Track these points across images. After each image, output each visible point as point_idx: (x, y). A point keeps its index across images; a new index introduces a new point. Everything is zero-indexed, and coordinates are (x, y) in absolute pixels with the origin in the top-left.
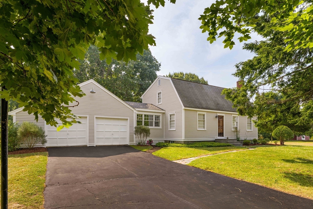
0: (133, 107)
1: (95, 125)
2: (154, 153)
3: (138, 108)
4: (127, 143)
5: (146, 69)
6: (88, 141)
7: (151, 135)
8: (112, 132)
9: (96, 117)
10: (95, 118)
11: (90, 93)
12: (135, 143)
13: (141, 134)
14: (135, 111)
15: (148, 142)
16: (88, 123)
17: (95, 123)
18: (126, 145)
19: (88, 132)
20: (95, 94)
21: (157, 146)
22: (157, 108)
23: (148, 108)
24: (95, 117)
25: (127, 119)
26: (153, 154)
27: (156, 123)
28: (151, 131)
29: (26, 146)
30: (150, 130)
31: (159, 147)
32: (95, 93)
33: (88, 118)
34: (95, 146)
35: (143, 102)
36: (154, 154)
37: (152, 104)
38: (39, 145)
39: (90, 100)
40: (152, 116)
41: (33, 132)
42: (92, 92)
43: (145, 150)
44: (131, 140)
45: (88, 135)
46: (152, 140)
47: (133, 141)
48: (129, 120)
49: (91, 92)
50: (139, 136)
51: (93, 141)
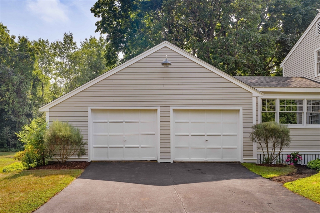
0: (252, 86)
1: (172, 123)
2: (289, 183)
3: (263, 86)
4: (238, 157)
5: (295, 10)
6: (159, 154)
7: (291, 143)
8: (206, 137)
9: (173, 110)
10: (171, 110)
11: (162, 66)
12: (254, 158)
13: (267, 140)
14: (255, 94)
15: (288, 157)
16: (159, 120)
17: (171, 120)
18: (236, 162)
19: (159, 136)
20: (171, 66)
21: (310, 168)
22: (314, 83)
23: (290, 85)
24: (172, 108)
25: (239, 111)
26: (287, 184)
27: (314, 116)
28: (292, 134)
29: (57, 159)
30: (288, 132)
31: (313, 169)
32: (170, 64)
33: (159, 111)
34: (172, 162)
35: (283, 74)
36: (288, 187)
37: (302, 77)
38: (73, 158)
39: (163, 79)
40: (301, 101)
41: (63, 137)
42: (165, 64)
43: (272, 175)
44: (247, 152)
45: (159, 141)
46: (300, 153)
47: (251, 154)
48: (241, 111)
49: (163, 64)
50: (263, 144)
51: (168, 154)
